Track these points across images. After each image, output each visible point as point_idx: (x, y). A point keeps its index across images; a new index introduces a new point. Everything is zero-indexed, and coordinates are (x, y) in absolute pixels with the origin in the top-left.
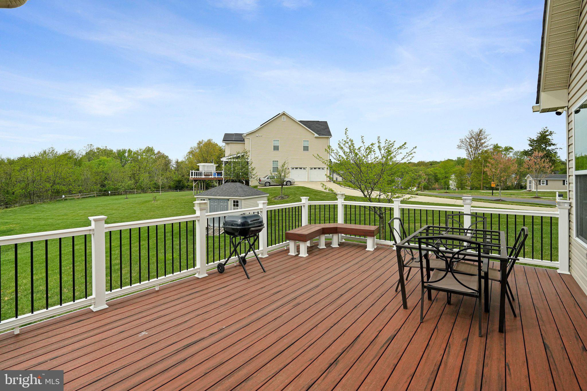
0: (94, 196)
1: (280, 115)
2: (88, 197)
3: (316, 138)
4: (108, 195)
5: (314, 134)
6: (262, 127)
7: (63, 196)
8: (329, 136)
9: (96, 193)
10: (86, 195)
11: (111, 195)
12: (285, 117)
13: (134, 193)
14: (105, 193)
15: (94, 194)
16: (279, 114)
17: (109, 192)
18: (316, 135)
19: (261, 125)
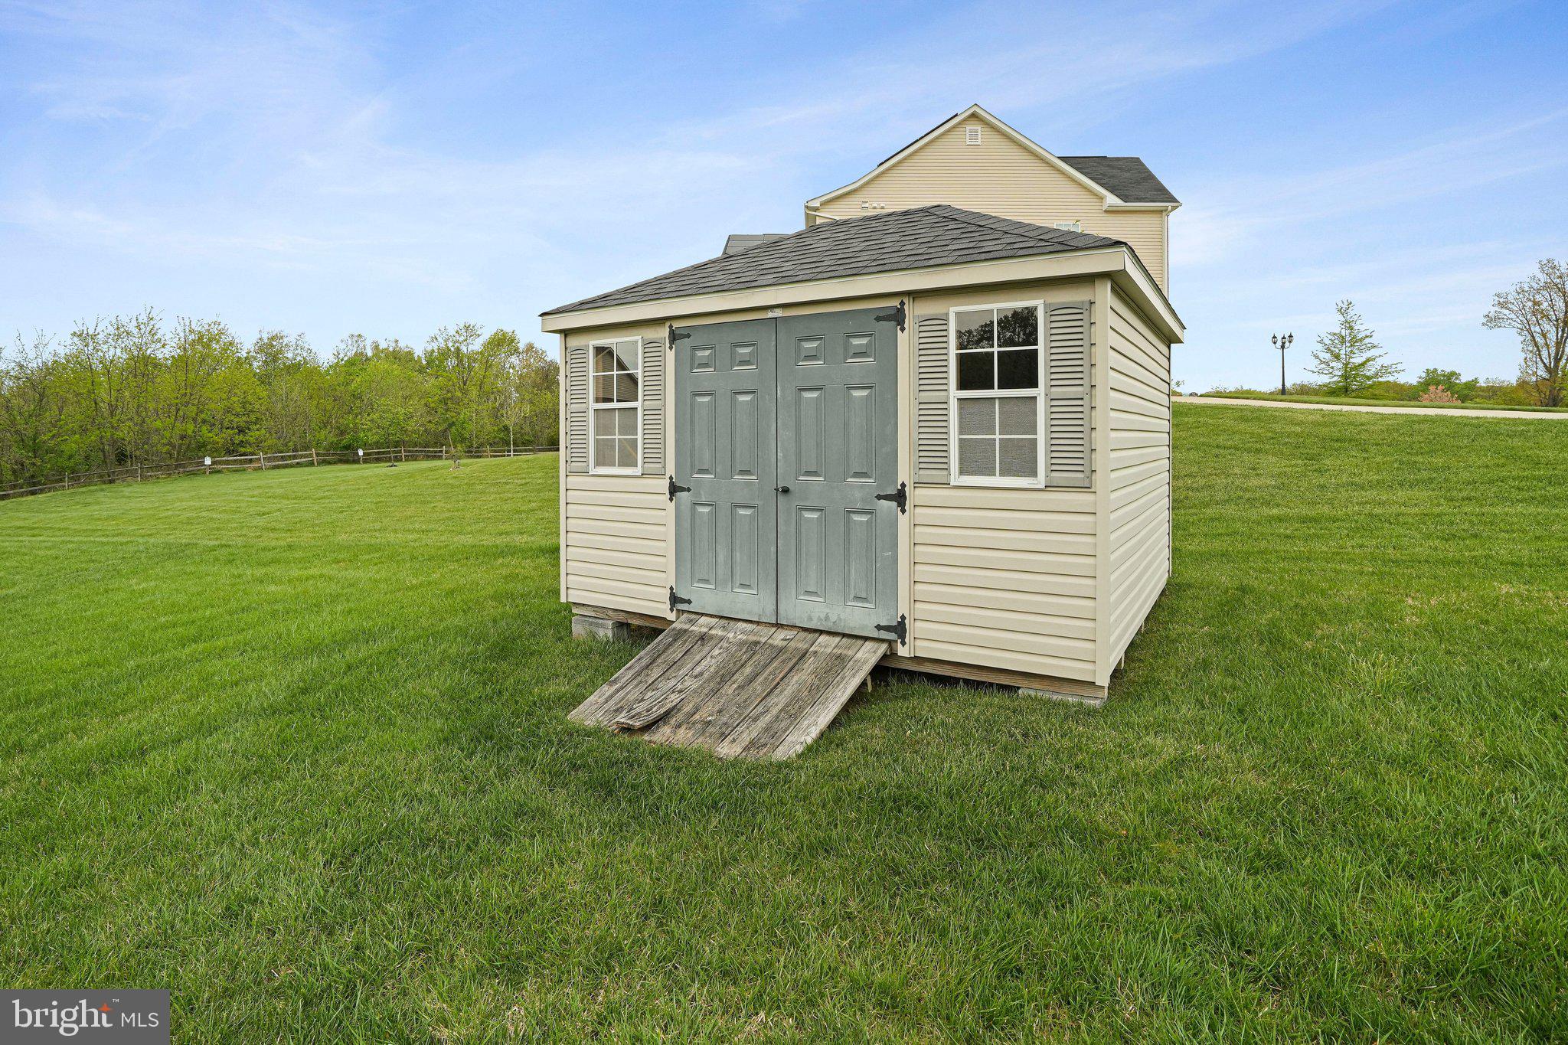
0: (311, 464)
1: (959, 123)
2: (291, 466)
3: (1111, 211)
4: (356, 461)
5: (1101, 198)
6: (883, 173)
7: (208, 461)
8: (1170, 205)
9: (318, 454)
10: (283, 458)
11: (365, 461)
12: (979, 127)
13: (440, 458)
14: (344, 455)
15: (311, 455)
16: (956, 115)
17: (361, 452)
18: (1112, 200)
19: (881, 164)
